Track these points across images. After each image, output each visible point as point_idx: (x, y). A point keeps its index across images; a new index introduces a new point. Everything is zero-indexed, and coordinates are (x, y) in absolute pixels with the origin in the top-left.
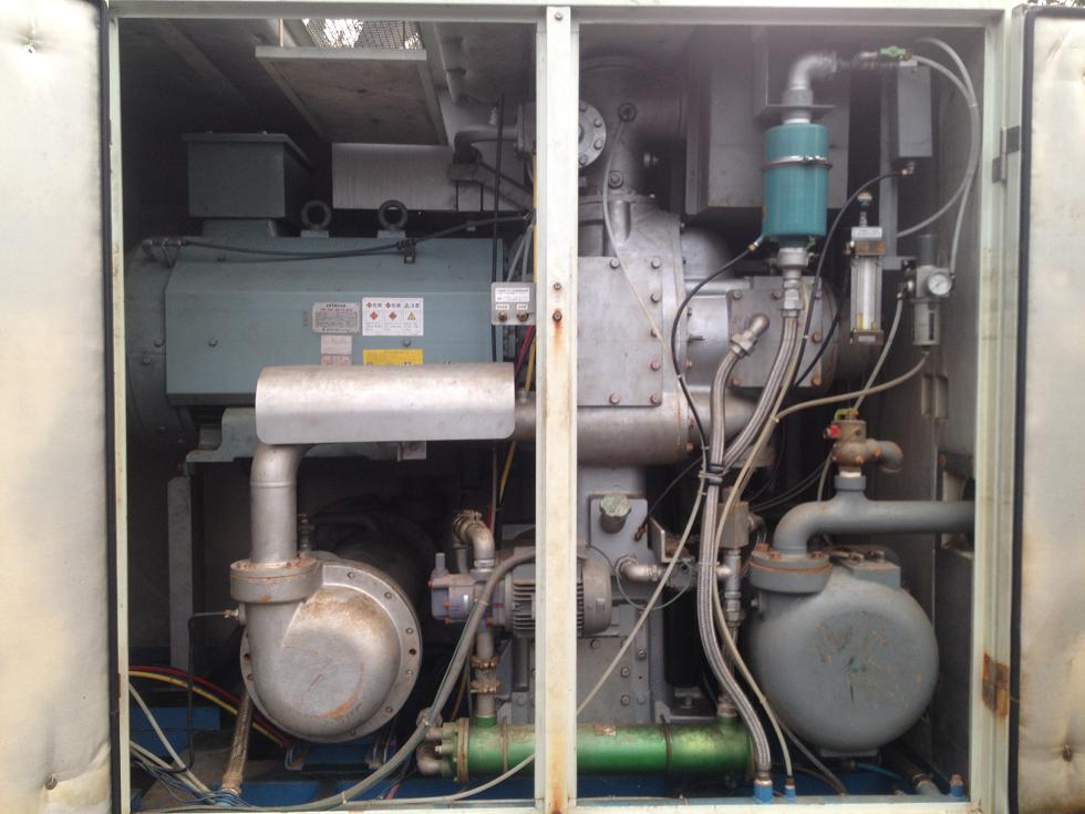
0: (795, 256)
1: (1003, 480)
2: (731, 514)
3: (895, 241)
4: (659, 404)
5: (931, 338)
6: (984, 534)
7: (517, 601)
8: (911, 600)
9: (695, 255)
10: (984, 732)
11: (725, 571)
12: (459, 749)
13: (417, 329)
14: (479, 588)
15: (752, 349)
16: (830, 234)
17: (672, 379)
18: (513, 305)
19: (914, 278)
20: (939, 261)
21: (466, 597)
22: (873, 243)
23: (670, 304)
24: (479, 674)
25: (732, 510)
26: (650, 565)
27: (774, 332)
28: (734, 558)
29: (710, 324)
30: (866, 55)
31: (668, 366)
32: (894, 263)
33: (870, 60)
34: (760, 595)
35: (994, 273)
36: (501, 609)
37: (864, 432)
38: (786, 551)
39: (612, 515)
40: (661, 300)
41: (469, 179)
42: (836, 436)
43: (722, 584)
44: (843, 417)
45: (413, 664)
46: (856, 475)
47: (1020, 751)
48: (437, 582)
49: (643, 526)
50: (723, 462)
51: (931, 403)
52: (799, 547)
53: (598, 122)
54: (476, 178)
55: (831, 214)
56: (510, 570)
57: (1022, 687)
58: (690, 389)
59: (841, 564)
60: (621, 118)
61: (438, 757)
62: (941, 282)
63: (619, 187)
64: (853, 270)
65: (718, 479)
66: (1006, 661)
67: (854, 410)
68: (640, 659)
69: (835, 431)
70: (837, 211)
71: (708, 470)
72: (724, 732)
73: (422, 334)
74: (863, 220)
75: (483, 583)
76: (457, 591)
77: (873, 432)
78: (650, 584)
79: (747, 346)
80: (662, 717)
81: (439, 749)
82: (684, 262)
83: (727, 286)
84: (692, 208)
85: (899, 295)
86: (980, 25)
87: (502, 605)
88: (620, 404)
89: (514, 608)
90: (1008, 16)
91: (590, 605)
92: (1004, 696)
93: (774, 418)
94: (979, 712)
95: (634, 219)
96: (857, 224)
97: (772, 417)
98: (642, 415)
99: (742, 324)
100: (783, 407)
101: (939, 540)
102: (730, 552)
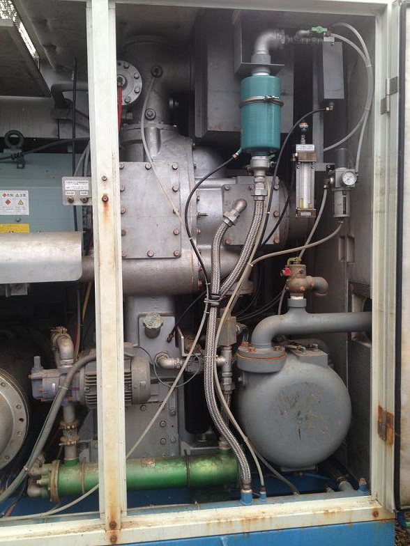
0: (261, 161)
1: (389, 300)
2: (225, 324)
3: (322, 152)
4: (180, 256)
5: (345, 212)
6: (377, 333)
7: (87, 386)
8: (335, 373)
9: (202, 163)
10: (379, 454)
11: (222, 360)
12: (52, 482)
13: (25, 211)
14: (63, 378)
15: (236, 221)
16: (283, 148)
17: (187, 241)
18: (78, 192)
19: (334, 175)
20: (349, 165)
21: (54, 384)
22: (309, 154)
23: (185, 193)
24: (65, 433)
25: (226, 321)
26: (175, 358)
27: (250, 210)
28: (227, 352)
29: (211, 206)
30: (303, 32)
31: (184, 232)
32: (322, 167)
33: (305, 36)
34: (244, 374)
35: (382, 171)
36: (77, 391)
37: (305, 272)
38: (258, 347)
39: (150, 327)
40: (179, 190)
41: (65, 118)
42: (288, 274)
43: (220, 368)
44: (292, 263)
45: (21, 428)
46: (301, 298)
47: (401, 466)
48: (34, 375)
49: (172, 333)
50: (219, 292)
51: (344, 253)
52: (267, 344)
53: (136, 76)
54: (69, 117)
55: (283, 136)
56: (84, 365)
57: (402, 427)
58: (198, 247)
59: (291, 353)
60: (153, 75)
61: (39, 486)
62: (351, 177)
63: (153, 119)
64: (297, 171)
65: (216, 303)
66: (392, 411)
67: (299, 259)
68: (172, 415)
69: (287, 271)
70: (287, 134)
71: (210, 298)
72: (222, 459)
73: (28, 213)
74: (303, 140)
75: (66, 374)
76: (49, 381)
77: (311, 272)
78: (175, 370)
79: (233, 219)
80: (185, 451)
81: (39, 482)
82: (195, 168)
83: (222, 183)
84: (199, 133)
85: (325, 186)
86: (372, 15)
87: (78, 389)
88: (154, 257)
89: (85, 390)
90: (390, 8)
91: (136, 386)
92: (391, 433)
93: (250, 264)
94: (376, 442)
95: (163, 140)
96: (299, 143)
97: (249, 263)
98: (169, 264)
99: (231, 206)
100: (255, 257)
101: (350, 336)
102: (225, 348)
